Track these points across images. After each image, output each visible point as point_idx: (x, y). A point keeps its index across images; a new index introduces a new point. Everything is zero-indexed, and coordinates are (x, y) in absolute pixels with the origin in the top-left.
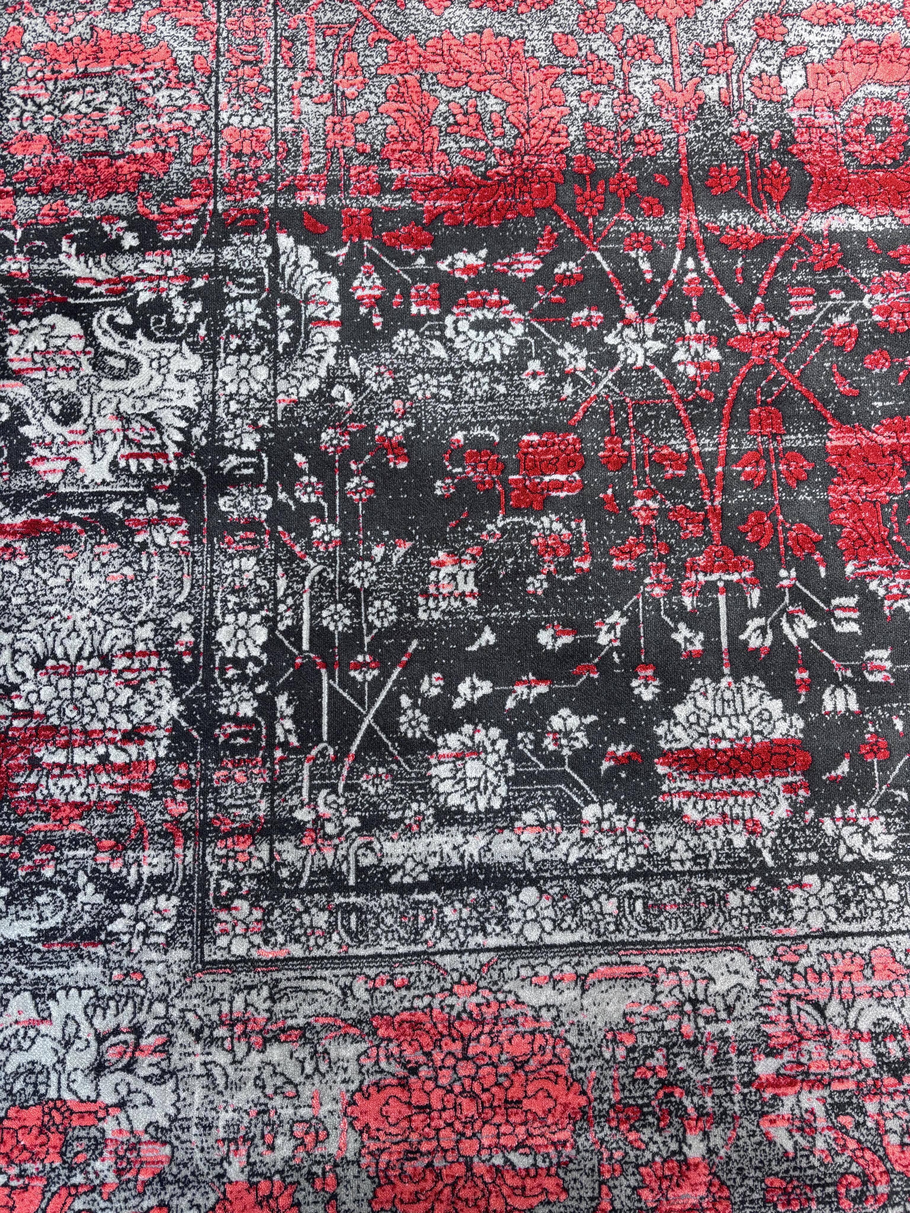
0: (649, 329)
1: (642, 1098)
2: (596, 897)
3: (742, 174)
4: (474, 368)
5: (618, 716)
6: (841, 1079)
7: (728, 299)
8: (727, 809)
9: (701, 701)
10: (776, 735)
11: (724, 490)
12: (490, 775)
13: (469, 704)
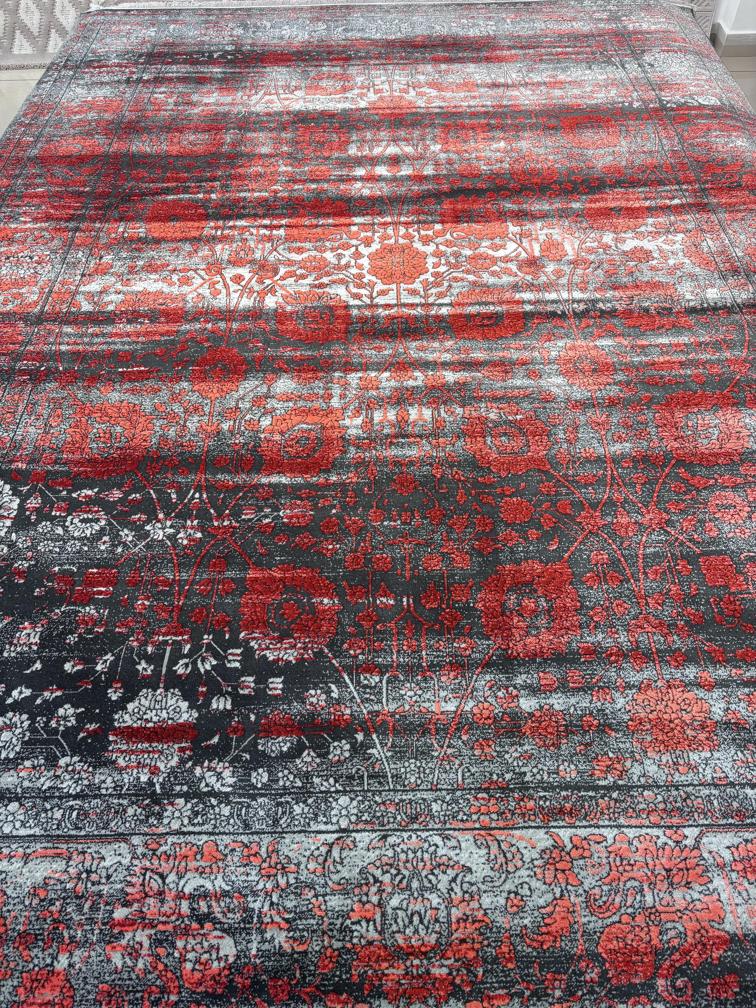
0: (169, 523)
1: (39, 930)
2: (52, 809)
3: (232, 460)
4: (74, 539)
5: (95, 709)
6: (164, 923)
7: (212, 511)
8: (142, 760)
9: (143, 700)
10: (181, 721)
11: (186, 597)
12: (14, 740)
13: (16, 701)
